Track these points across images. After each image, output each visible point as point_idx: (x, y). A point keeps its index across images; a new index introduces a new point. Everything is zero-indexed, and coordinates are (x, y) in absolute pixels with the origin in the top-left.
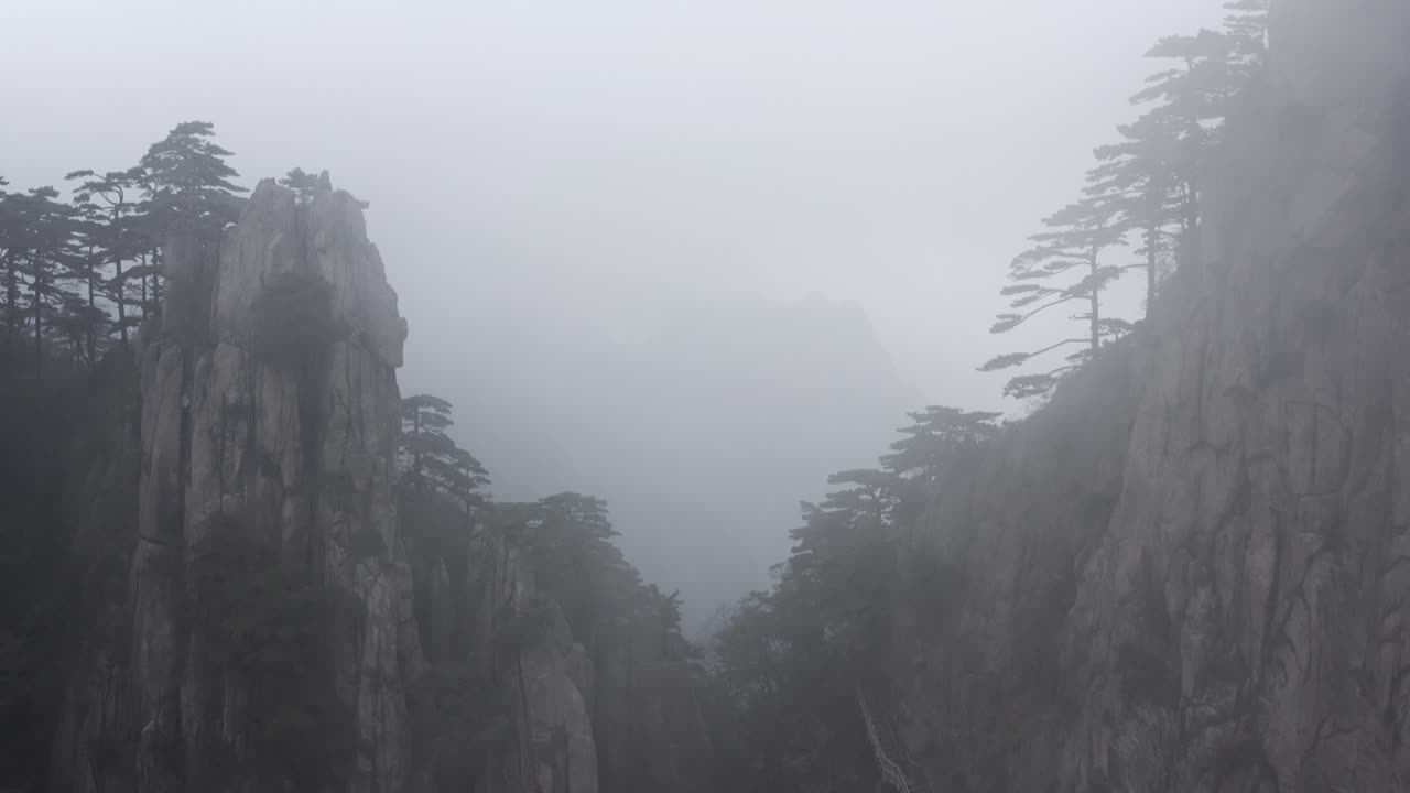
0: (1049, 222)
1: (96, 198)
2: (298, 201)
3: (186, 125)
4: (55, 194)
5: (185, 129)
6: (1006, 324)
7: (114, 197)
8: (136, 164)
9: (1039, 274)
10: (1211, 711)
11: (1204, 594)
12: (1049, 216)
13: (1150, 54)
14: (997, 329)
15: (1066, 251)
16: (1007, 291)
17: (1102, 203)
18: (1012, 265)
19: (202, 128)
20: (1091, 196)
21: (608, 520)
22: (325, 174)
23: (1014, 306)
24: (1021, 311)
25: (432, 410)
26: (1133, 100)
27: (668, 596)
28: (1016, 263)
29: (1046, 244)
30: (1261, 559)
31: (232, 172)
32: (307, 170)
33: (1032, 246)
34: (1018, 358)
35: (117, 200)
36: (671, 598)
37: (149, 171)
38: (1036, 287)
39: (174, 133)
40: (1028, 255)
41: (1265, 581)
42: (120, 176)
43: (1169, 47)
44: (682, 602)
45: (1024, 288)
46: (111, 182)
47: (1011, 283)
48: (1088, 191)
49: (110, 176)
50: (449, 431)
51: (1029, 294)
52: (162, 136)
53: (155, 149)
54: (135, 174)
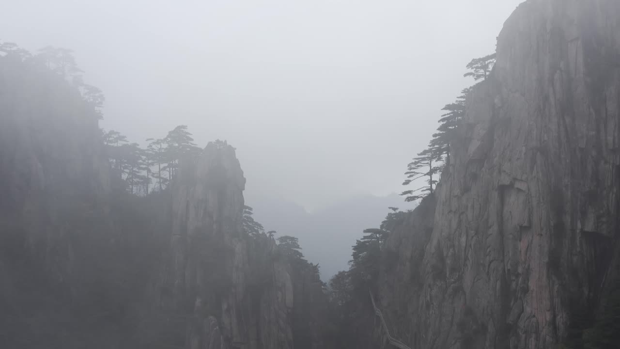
0: (419, 155)
1: (154, 146)
2: (218, 148)
3: (179, 126)
4: (138, 145)
5: (179, 127)
6: (407, 183)
7: (159, 146)
8: (165, 137)
9: (414, 168)
10: (453, 280)
11: (451, 250)
12: (419, 153)
13: (444, 109)
14: (404, 184)
15: (422, 162)
16: (406, 173)
17: (434, 149)
18: (408, 166)
19: (184, 127)
20: (431, 147)
21: (298, 244)
22: (226, 141)
23: (408, 177)
24: (411, 179)
25: (247, 210)
26: (439, 121)
27: (316, 265)
28: (409, 165)
29: (417, 161)
30: (463, 239)
31: (192, 140)
32: (221, 140)
33: (413, 161)
34: (410, 192)
35: (159, 147)
36: (316, 266)
37: (169, 139)
38: (414, 172)
39: (176, 128)
40: (412, 163)
41: (464, 245)
42: (162, 140)
43: (448, 107)
44: (319, 267)
45: (411, 173)
46: (158, 142)
47: (409, 171)
48: (430, 146)
49: (158, 140)
50: (252, 216)
51: (413, 174)
52: (173, 129)
53: (170, 133)
54: (165, 139)
